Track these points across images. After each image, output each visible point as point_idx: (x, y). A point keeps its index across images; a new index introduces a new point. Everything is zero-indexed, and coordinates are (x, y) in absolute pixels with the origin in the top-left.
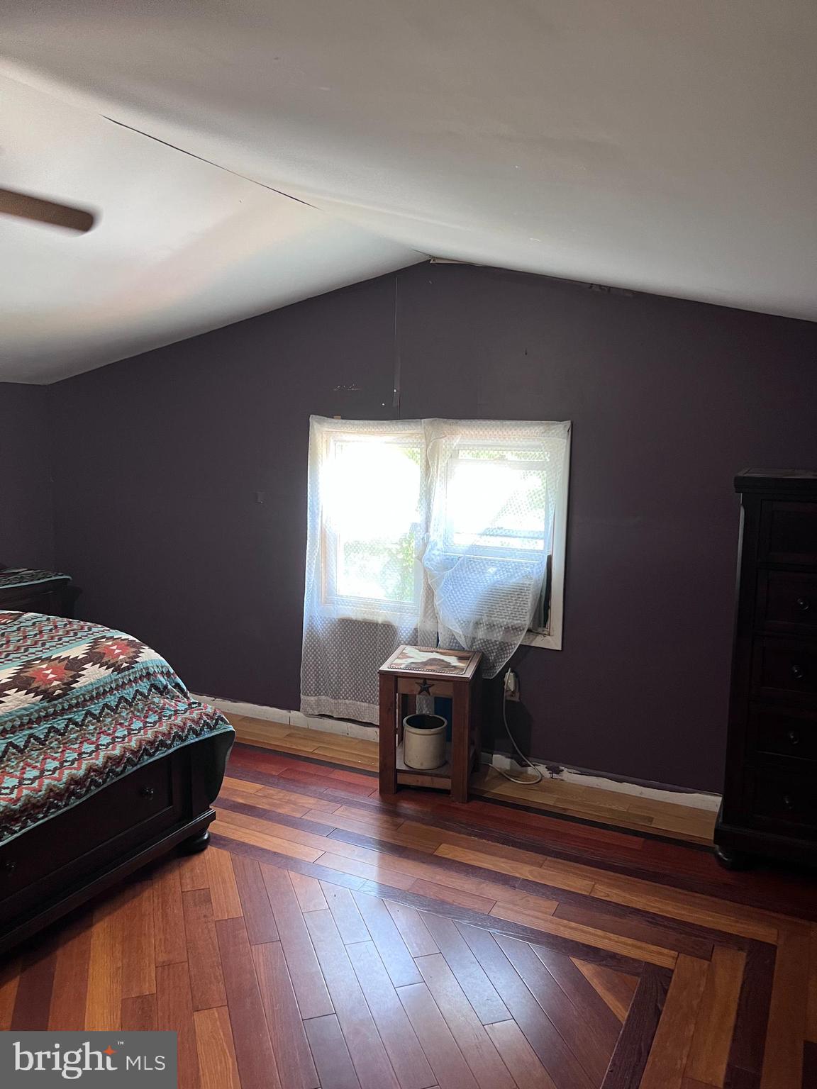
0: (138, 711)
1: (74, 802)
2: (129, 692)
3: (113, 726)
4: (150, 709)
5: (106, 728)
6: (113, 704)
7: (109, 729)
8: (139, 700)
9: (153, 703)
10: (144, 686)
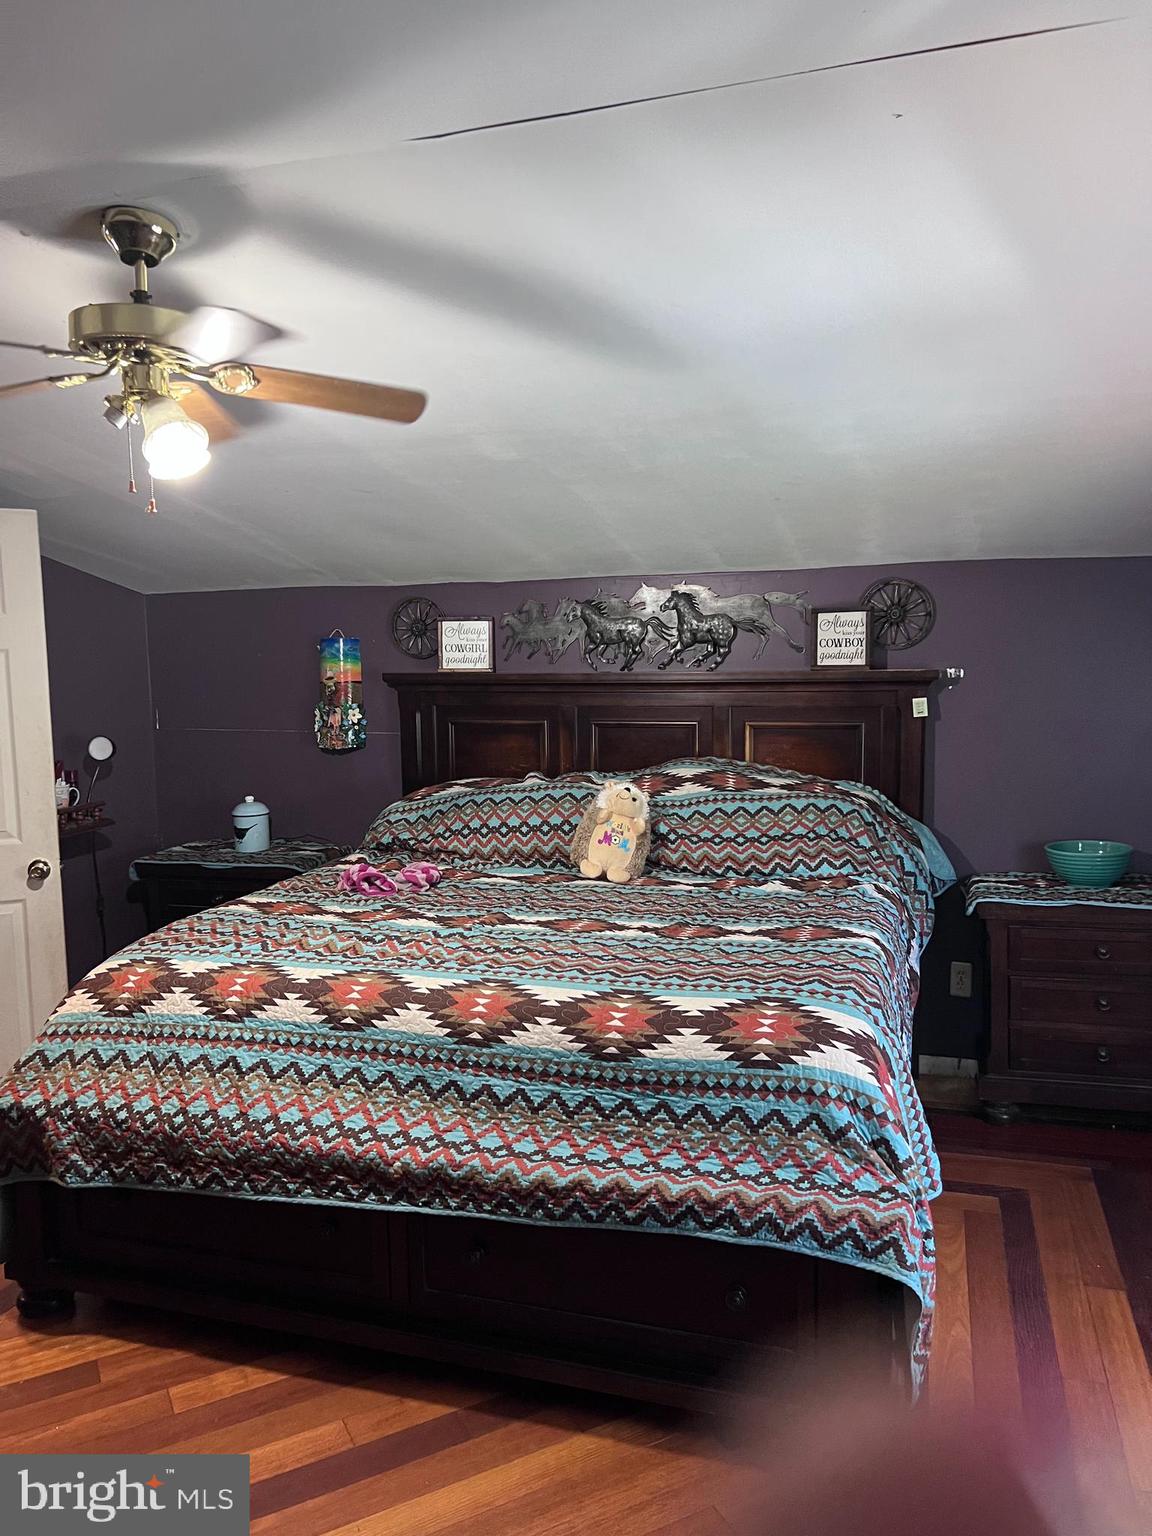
0: (768, 1148)
1: (540, 1220)
2: (757, 1108)
3: (703, 1147)
4: (791, 1155)
5: (686, 1145)
6: (718, 1113)
7: (692, 1149)
8: (776, 1129)
9: (804, 1149)
10: (796, 1110)
